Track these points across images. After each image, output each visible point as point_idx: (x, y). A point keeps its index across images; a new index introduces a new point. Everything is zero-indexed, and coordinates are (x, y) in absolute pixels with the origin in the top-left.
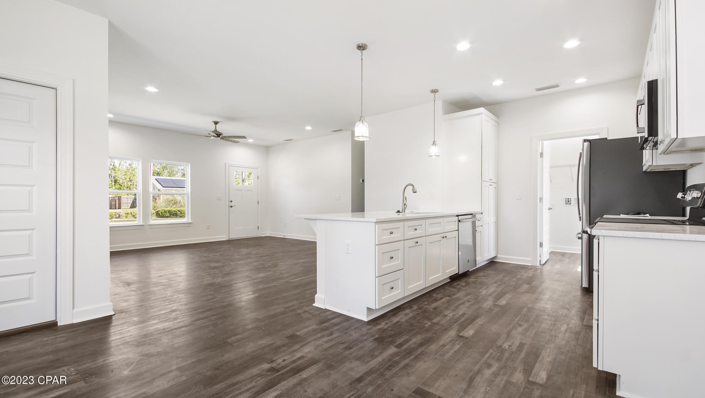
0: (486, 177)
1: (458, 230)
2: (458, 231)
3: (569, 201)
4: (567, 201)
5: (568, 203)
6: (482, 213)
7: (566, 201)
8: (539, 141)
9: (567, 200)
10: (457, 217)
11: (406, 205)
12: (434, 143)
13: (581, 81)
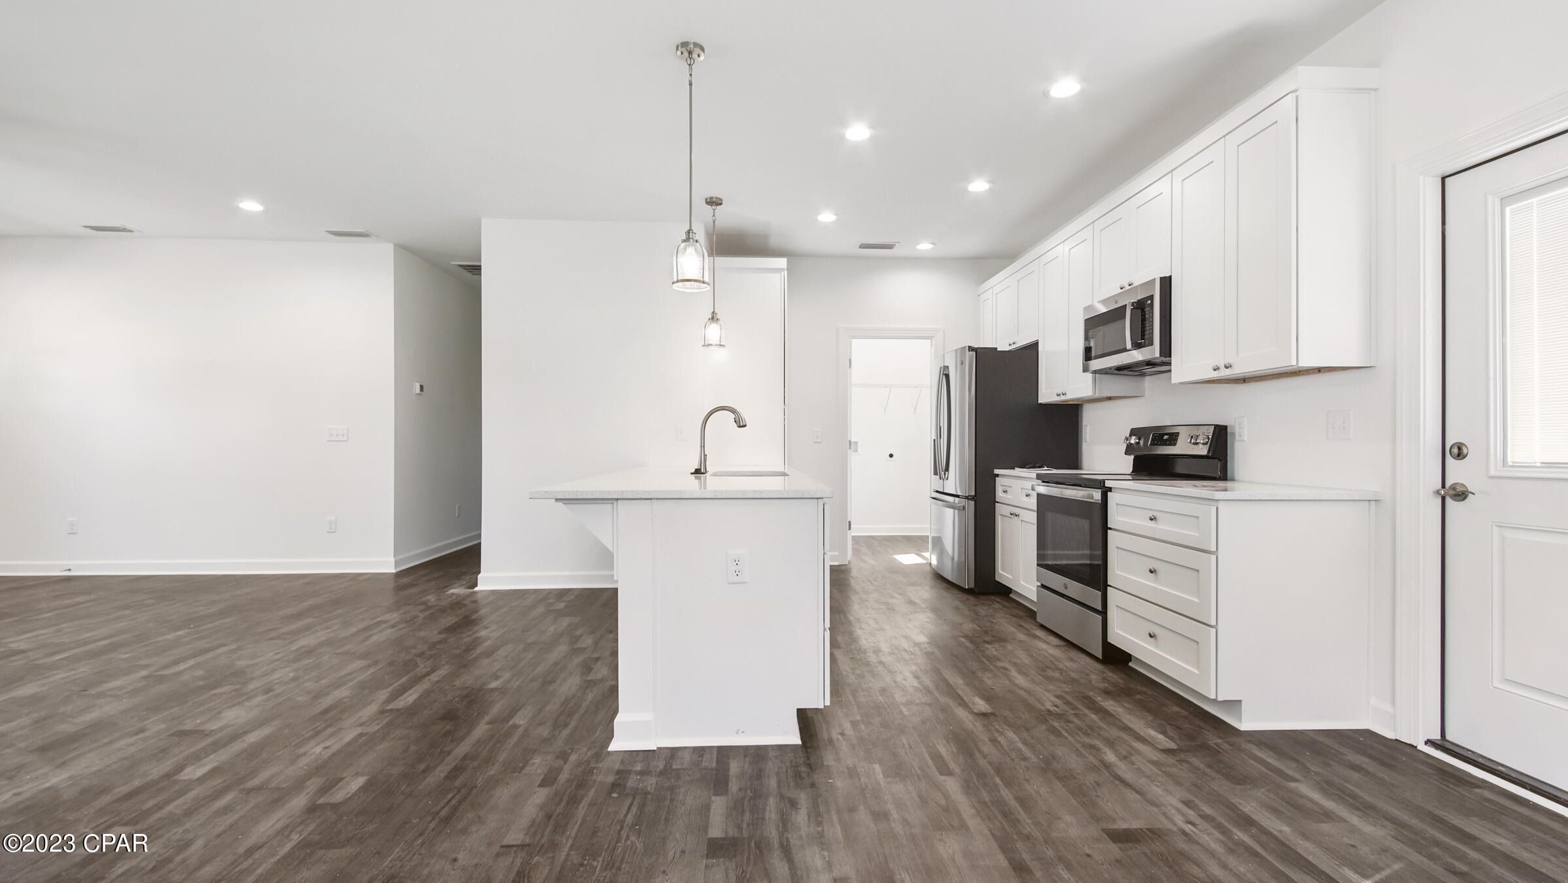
8: (847, 338)
12: (714, 318)
13: (925, 247)
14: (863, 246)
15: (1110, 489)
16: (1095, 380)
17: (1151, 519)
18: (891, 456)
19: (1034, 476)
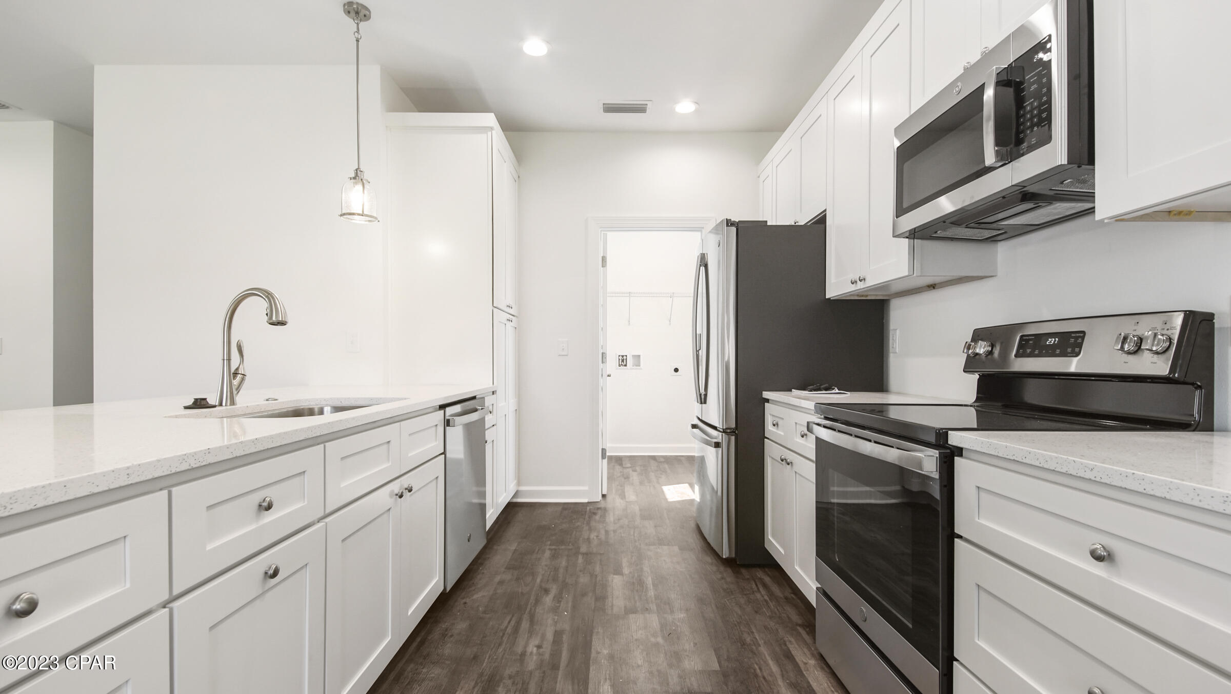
0: (501, 302)
1: (444, 453)
2: (444, 455)
3: (623, 361)
4: (621, 360)
5: (623, 363)
6: (493, 393)
7: (619, 359)
8: (601, 231)
9: (621, 358)
10: (442, 412)
11: (239, 377)
12: (357, 176)
13: (685, 107)
14: (610, 109)
15: (959, 451)
16: (912, 250)
17: (1099, 558)
18: (676, 370)
19: (811, 405)
